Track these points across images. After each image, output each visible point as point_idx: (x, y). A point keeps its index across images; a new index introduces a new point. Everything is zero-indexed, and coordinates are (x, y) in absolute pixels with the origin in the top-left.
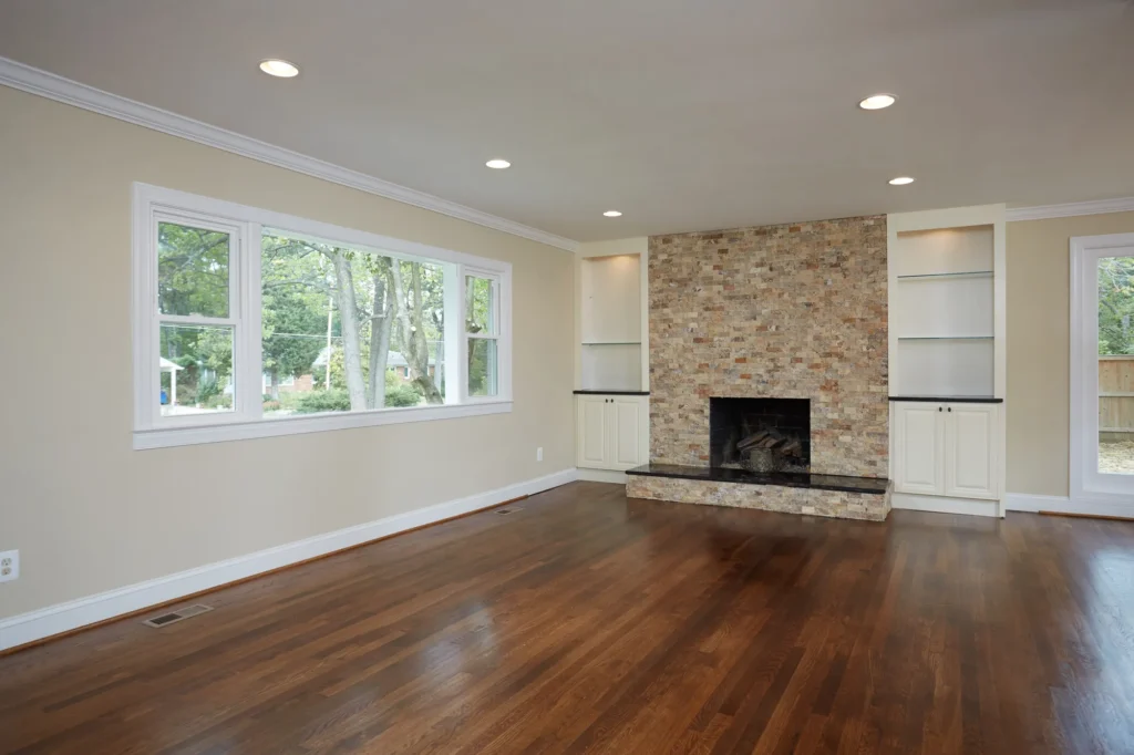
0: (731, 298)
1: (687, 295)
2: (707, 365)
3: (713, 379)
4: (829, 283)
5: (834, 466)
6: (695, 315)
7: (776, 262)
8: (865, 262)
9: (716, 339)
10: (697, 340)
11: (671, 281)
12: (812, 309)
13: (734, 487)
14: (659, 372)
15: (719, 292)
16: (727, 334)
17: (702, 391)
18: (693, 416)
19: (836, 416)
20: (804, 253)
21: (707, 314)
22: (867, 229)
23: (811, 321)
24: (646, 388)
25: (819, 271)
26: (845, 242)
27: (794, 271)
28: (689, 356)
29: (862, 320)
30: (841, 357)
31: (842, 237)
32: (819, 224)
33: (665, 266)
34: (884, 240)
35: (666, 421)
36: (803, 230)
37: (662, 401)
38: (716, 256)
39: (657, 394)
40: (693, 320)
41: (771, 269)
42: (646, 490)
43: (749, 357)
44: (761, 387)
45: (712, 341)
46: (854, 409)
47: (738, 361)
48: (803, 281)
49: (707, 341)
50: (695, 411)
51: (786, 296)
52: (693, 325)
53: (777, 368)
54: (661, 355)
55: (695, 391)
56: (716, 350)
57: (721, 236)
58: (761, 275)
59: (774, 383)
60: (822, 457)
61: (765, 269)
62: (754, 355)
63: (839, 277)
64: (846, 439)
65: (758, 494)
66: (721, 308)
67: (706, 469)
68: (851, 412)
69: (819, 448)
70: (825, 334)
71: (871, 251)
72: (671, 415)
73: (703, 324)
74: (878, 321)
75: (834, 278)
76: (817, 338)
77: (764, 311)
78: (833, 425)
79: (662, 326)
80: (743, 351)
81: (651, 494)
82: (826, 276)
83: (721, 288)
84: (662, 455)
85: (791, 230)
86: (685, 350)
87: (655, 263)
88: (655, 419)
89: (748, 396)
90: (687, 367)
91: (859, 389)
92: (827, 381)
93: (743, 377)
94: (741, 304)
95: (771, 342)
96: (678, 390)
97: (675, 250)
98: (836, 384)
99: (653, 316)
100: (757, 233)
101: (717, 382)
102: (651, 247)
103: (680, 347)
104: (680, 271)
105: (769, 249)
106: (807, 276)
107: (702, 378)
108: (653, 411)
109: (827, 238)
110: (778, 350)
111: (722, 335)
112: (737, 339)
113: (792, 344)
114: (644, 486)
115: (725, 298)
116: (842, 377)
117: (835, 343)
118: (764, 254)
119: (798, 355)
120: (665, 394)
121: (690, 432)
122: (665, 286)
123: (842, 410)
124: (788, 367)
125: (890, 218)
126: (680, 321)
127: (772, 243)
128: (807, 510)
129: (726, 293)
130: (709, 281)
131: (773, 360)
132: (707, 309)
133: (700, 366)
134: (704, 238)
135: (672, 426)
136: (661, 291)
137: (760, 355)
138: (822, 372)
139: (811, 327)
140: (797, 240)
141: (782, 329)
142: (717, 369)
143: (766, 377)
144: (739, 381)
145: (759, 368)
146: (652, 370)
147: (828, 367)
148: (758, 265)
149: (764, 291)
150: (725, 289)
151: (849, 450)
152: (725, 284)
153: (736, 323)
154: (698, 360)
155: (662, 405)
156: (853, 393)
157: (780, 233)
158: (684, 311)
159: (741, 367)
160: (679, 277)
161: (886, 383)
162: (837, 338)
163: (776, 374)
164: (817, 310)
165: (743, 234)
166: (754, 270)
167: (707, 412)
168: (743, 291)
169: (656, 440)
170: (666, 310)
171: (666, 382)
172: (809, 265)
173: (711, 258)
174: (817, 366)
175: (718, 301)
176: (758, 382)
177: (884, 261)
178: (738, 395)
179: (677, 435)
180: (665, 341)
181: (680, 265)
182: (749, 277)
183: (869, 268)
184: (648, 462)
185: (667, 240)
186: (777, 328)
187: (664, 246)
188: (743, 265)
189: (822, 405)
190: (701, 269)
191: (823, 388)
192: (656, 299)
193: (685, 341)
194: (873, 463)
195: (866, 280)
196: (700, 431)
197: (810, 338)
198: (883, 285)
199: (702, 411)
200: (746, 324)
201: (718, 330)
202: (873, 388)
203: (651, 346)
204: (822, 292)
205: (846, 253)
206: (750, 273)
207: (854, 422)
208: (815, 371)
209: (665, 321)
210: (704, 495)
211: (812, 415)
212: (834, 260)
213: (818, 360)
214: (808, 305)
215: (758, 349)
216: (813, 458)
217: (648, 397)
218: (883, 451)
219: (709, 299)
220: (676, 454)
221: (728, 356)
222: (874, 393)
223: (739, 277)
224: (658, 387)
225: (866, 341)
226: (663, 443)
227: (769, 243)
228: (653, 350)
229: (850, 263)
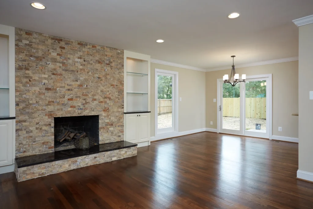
0: (66, 70)
1: (42, 65)
2: (53, 102)
3: (56, 108)
4: (106, 70)
5: (107, 140)
6: (46, 76)
7: (86, 59)
8: (117, 65)
9: (58, 89)
10: (48, 89)
11: (31, 56)
12: (100, 79)
13: (85, 158)
14: (22, 106)
15: (60, 67)
16: (64, 87)
17: (50, 114)
18: (44, 128)
19: (108, 121)
20: (97, 57)
21: (53, 76)
22: (118, 54)
23: (100, 84)
24: (13, 115)
25: (103, 65)
26: (111, 56)
27: (94, 64)
28: (43, 97)
29: (116, 85)
30: (110, 99)
31: (111, 54)
32: (103, 47)
33: (28, 47)
34: (123, 59)
35: (27, 132)
36: (98, 48)
37: (25, 121)
38: (59, 50)
39: (21, 118)
40: (45, 78)
41: (84, 61)
42: (34, 173)
43: (74, 98)
44: (79, 111)
45: (56, 89)
46: (114, 118)
47: (69, 99)
48: (97, 68)
49: (53, 89)
50: (46, 125)
51: (90, 73)
52: (46, 81)
53: (86, 103)
54: (25, 96)
55: (46, 115)
56: (58, 94)
57: (61, 40)
58: (80, 63)
59: (86, 109)
60: (104, 137)
61: (82, 60)
62: (77, 97)
63: (109, 68)
64: (111, 129)
65: (95, 157)
66: (61, 75)
67: (52, 153)
68: (113, 119)
69: (103, 134)
70: (104, 90)
71: (119, 61)
72: (31, 128)
73: (51, 81)
74: (121, 86)
75: (108, 69)
76: (102, 91)
77: (81, 78)
78: (107, 124)
79: (25, 80)
80: (72, 95)
81: (37, 174)
82: (105, 68)
83: (61, 65)
84: (25, 152)
85: (93, 47)
86: (40, 93)
87: (20, 44)
88: (20, 132)
89: (74, 115)
90: (41, 103)
91: (115, 110)
92: (105, 108)
93: (71, 107)
94: (71, 74)
95: (84, 92)
96: (36, 115)
97: (34, 40)
98: (108, 109)
99: (19, 74)
100: (79, 44)
101: (58, 110)
102: (17, 34)
103: (37, 92)
104: (38, 52)
105: (84, 52)
106: (98, 66)
107: (50, 108)
108: (18, 128)
109: (106, 53)
110: (87, 95)
111: (61, 87)
112: (69, 90)
113: (92, 93)
114: (31, 171)
115: (63, 70)
116: (110, 106)
117: (108, 93)
118: (81, 54)
119: (95, 97)
120: (27, 117)
121: (43, 136)
122: (27, 58)
123: (110, 118)
124: (91, 103)
125: (125, 51)
126: (37, 78)
127: (85, 49)
128: (114, 159)
129: (64, 68)
130: (54, 60)
131: (85, 99)
132: (53, 74)
133: (49, 102)
134: (52, 39)
135: (31, 134)
136: (25, 60)
137: (79, 97)
138: (103, 104)
139: (99, 86)
140: (94, 51)
141: (89, 87)
142: (58, 104)
143: (82, 107)
144: (70, 109)
145: (78, 103)
146: (17, 105)
147: (106, 102)
148: (79, 58)
149: (81, 69)
150: (63, 66)
151: (112, 133)
152: (63, 64)
153: (68, 82)
154: (48, 99)
155: (24, 124)
156: (113, 112)
157: (88, 47)
158: (39, 73)
159: (70, 103)
160: (36, 55)
161: (123, 108)
162: (108, 91)
163: (86, 106)
164: (102, 80)
165: (72, 42)
166: (77, 60)
167: (53, 125)
168: (72, 68)
169: (20, 144)
170: (27, 72)
171: (27, 111)
172: (99, 62)
173: (56, 49)
174: (102, 102)
175: (59, 71)
176: (78, 109)
177: (123, 66)
178: (69, 115)
179: (35, 139)
180: (27, 88)
181: (37, 49)
182: (75, 62)
183: (119, 67)
184: (14, 158)
185: (28, 33)
186: (87, 86)
187: (27, 36)
188: (72, 56)
189: (103, 117)
190: (50, 53)
191: (104, 111)
192: (21, 64)
193: (40, 89)
194: (119, 136)
195: (118, 72)
196: (49, 135)
197: (99, 91)
198: (122, 74)
199: (50, 125)
200: (73, 83)
201: (58, 85)
202: (120, 110)
203: (17, 91)
204: (104, 73)
205: (112, 60)
206: (75, 60)
207: (114, 122)
208: (101, 104)
209: (27, 77)
210: (70, 165)
211: (100, 121)
212: (108, 62)
213: (102, 100)
214: (99, 78)
215: (78, 95)
216: (100, 138)
217: (14, 120)
218: (122, 132)
219: (55, 69)
220: (34, 149)
221: (64, 97)
222: (119, 111)
223: (70, 61)
224: (22, 114)
225: (117, 93)
226: (26, 145)
227: (84, 49)
228: (18, 93)
229: (113, 64)
